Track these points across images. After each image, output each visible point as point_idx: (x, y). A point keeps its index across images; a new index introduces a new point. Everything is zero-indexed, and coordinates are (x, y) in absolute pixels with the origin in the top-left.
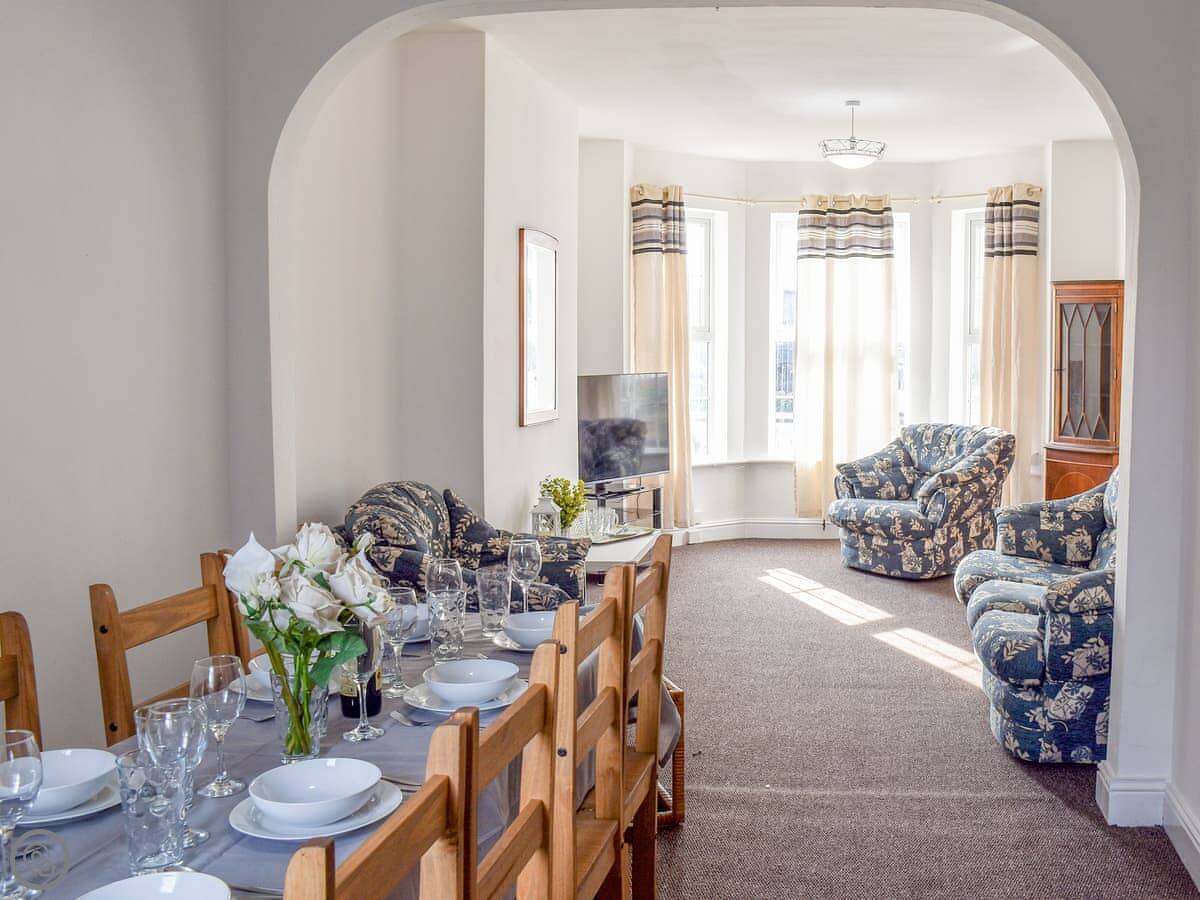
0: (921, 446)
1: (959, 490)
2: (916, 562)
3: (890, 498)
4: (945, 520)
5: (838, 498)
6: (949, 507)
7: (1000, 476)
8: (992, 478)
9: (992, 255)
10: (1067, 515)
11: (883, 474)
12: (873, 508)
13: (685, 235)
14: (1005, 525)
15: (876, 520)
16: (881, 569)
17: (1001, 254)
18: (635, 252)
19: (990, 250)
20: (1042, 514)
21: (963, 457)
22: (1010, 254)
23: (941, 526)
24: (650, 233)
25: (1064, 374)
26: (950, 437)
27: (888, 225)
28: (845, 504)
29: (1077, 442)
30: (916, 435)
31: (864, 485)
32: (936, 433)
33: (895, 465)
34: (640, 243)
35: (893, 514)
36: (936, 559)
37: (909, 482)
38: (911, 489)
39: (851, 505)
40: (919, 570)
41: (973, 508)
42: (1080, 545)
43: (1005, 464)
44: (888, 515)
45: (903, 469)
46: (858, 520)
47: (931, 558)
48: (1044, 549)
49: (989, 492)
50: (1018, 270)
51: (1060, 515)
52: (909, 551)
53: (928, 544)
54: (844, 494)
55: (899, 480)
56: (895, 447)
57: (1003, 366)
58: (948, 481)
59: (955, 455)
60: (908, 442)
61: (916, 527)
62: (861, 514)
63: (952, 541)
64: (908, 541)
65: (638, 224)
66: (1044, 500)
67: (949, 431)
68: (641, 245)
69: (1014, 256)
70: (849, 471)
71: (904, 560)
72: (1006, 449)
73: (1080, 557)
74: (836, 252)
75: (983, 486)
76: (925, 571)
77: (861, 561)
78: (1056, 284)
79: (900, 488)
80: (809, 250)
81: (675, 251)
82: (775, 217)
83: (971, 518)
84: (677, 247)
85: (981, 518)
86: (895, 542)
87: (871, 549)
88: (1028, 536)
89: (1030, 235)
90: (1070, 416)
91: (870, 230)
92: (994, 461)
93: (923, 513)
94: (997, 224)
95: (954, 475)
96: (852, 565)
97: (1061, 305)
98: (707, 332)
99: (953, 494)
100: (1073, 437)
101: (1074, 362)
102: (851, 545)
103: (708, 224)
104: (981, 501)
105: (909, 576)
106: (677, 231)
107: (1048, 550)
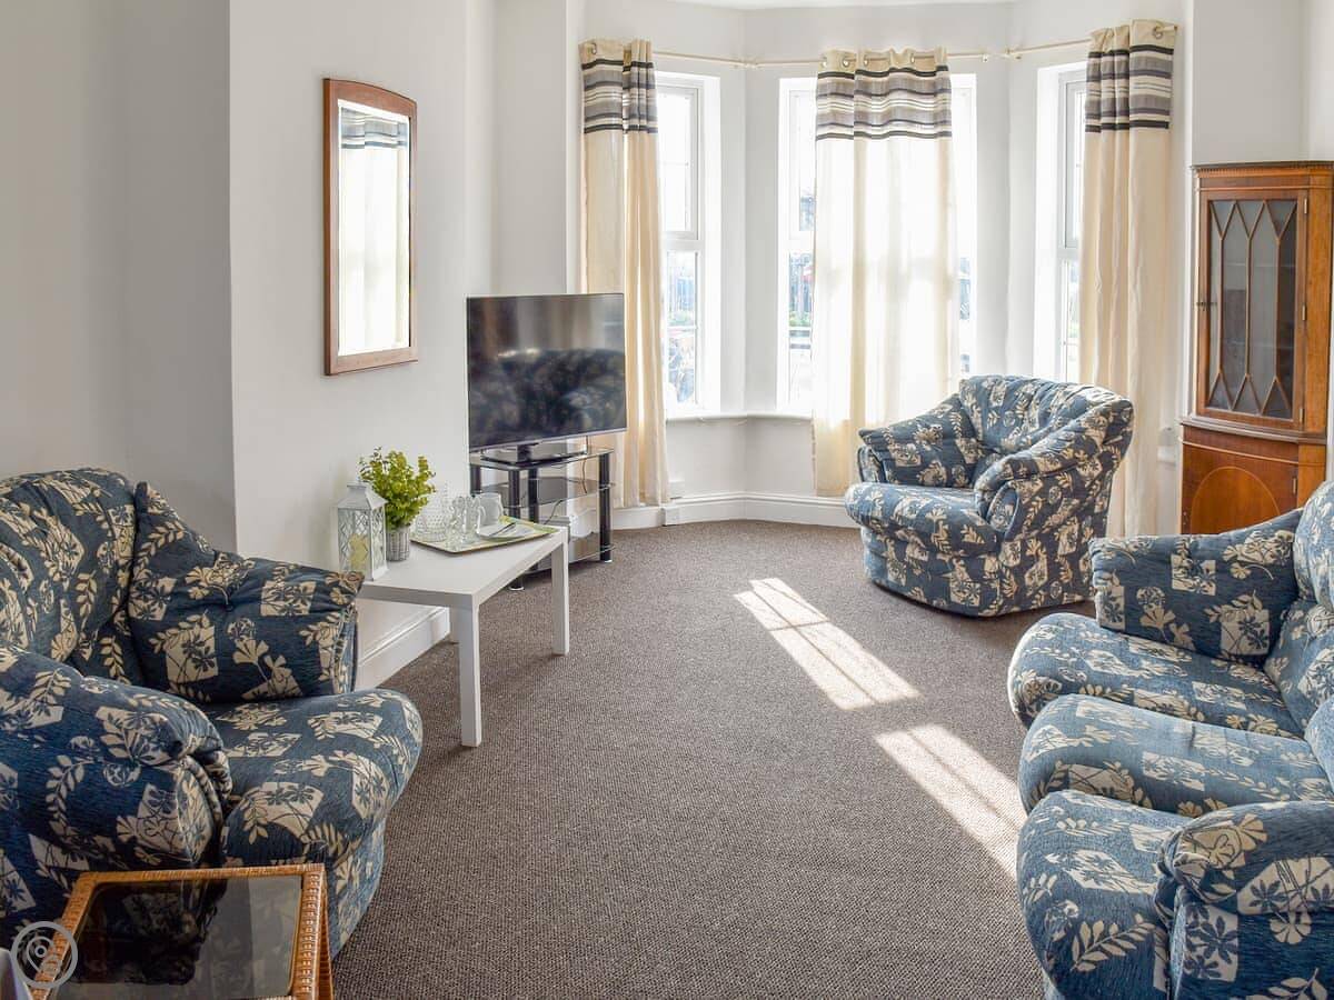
0: (987, 409)
1: (1040, 484)
2: (971, 590)
3: (938, 485)
4: (1016, 529)
5: (863, 480)
6: (1023, 510)
7: (1109, 464)
8: (1094, 467)
9: (1096, 129)
10: (1223, 567)
11: (928, 448)
12: (909, 500)
13: (655, 108)
14: (1107, 575)
15: (912, 522)
16: (918, 593)
17: (1112, 127)
18: (587, 131)
19: (1094, 122)
20: (1175, 559)
21: (1050, 430)
22: (1126, 126)
23: (1010, 539)
24: (606, 104)
25: (1213, 309)
26: (1030, 398)
27: (943, 90)
28: (869, 491)
29: (1236, 419)
30: (980, 391)
31: (899, 464)
32: (1010, 392)
33: (947, 435)
34: (594, 118)
35: (937, 515)
36: (1002, 588)
37: (969, 460)
38: (972, 473)
39: (875, 493)
40: (976, 602)
41: (1063, 512)
42: (1247, 626)
43: (1116, 445)
44: (929, 515)
45: (960, 442)
46: (884, 517)
47: (995, 585)
48: (1179, 626)
49: (1090, 488)
50: (1139, 152)
51: (1210, 564)
52: (960, 572)
53: (990, 565)
54: (870, 475)
55: (952, 458)
56: (950, 407)
57: (1115, 295)
58: (1023, 470)
59: (1037, 426)
60: (969, 402)
61: (970, 537)
62: (888, 509)
63: (1028, 562)
64: (959, 558)
65: (591, 93)
66: (1178, 533)
67: (1029, 389)
68: (594, 121)
69: (1133, 130)
70: (876, 441)
71: (952, 585)
72: (1118, 422)
73: (1246, 648)
74: (870, 131)
75: (1079, 480)
76: (985, 604)
77: (891, 577)
78: (1201, 169)
79: (953, 470)
80: (830, 126)
81: (642, 128)
82: (786, 85)
83: (1059, 526)
84: (644, 122)
85: (1076, 527)
86: (939, 556)
87: (905, 563)
88: (1148, 599)
89: (1157, 99)
90: (1223, 377)
91: (916, 98)
92: (1098, 441)
93: (984, 516)
94: (1105, 84)
95: (1032, 461)
96: (878, 581)
97: (1210, 202)
98: (691, 240)
99: (1030, 491)
100: (1229, 411)
101: (1232, 292)
102: (877, 553)
103: (695, 94)
104: (1076, 502)
105: (961, 611)
106: (644, 102)
107: (1185, 628)
